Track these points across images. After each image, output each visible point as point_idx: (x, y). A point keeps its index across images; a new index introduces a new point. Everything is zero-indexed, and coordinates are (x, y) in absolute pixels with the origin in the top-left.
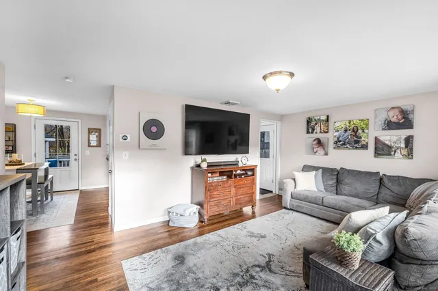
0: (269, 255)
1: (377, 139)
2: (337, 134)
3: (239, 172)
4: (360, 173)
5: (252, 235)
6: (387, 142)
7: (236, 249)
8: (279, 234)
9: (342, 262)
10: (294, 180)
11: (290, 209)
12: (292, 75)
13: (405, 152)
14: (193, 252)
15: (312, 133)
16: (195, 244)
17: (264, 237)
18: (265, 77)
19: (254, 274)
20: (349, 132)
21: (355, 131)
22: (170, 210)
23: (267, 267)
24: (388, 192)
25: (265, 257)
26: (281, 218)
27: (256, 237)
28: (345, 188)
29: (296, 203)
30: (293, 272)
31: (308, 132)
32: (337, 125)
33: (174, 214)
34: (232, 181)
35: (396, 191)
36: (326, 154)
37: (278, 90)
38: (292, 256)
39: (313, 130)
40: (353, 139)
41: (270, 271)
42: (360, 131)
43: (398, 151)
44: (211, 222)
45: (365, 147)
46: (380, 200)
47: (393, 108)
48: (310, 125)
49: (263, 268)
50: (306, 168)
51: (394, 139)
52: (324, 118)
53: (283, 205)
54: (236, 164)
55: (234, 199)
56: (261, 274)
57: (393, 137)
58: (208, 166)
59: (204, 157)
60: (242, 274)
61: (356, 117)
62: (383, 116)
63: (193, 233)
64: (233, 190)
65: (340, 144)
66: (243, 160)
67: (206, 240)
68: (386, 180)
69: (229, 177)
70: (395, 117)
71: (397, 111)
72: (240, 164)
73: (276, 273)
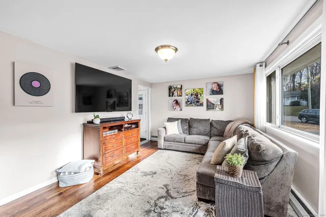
0: (166, 186)
1: (207, 100)
2: (187, 97)
3: (126, 125)
4: (201, 120)
5: (146, 174)
6: (212, 102)
7: (138, 190)
8: (164, 168)
9: (234, 174)
10: (165, 128)
11: (164, 149)
12: (176, 50)
13: (220, 107)
14: (99, 206)
15: (172, 96)
16: (98, 197)
17: (155, 173)
18: (157, 49)
19: (161, 205)
20: (193, 96)
21: (196, 95)
22: (60, 171)
23: (168, 196)
24: (215, 129)
25: (163, 188)
26: (160, 156)
27: (149, 175)
28: (194, 130)
29: (167, 144)
30: (186, 193)
31: (170, 96)
32: (187, 91)
33: (67, 173)
34: (122, 134)
35: (218, 128)
36: (181, 110)
37: (166, 60)
38: (180, 181)
39: (173, 94)
40: (195, 100)
41: (172, 198)
42: (199, 95)
43: (217, 106)
44: (106, 172)
45: (202, 105)
46: (212, 135)
47: (214, 83)
48: (171, 91)
49: (166, 198)
50: (170, 120)
51: (216, 100)
52: (179, 87)
53: (159, 147)
54: (122, 119)
55: (125, 148)
56: (167, 203)
57: (215, 99)
58: (101, 122)
59: (96, 114)
60: (153, 209)
61: (197, 86)
62: (210, 87)
63: (91, 188)
64: (124, 140)
65: (189, 103)
66: (128, 116)
67: (108, 190)
68: (214, 123)
69: (120, 130)
70: (215, 88)
71: (216, 85)
72: (126, 119)
73: (176, 198)
